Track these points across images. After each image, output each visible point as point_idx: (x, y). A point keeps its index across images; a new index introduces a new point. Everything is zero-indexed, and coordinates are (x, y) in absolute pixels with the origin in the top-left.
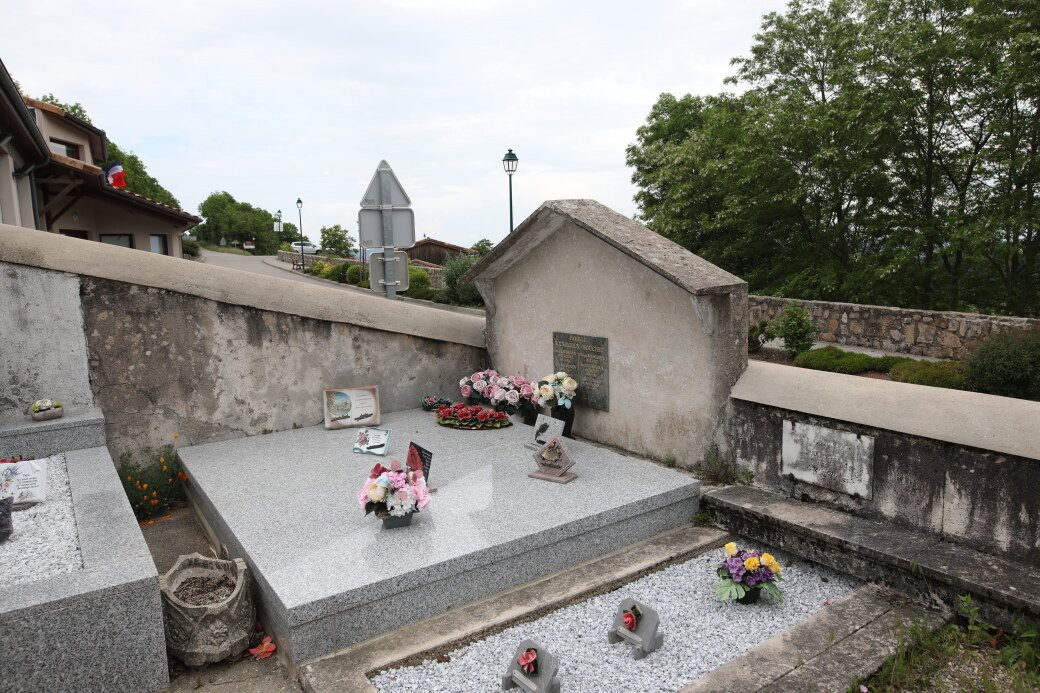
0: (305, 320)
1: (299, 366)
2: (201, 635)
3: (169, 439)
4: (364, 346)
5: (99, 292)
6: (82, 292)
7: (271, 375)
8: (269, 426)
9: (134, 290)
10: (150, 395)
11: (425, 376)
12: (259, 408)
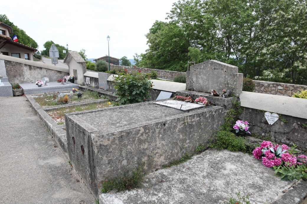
0: (38, 67)
1: (37, 74)
2: (17, 93)
3: (18, 83)
4: (48, 72)
5: (7, 62)
6: (5, 62)
7: (33, 75)
8: (33, 82)
9: (12, 62)
10: (15, 76)
11: (58, 76)
12: (31, 79)
